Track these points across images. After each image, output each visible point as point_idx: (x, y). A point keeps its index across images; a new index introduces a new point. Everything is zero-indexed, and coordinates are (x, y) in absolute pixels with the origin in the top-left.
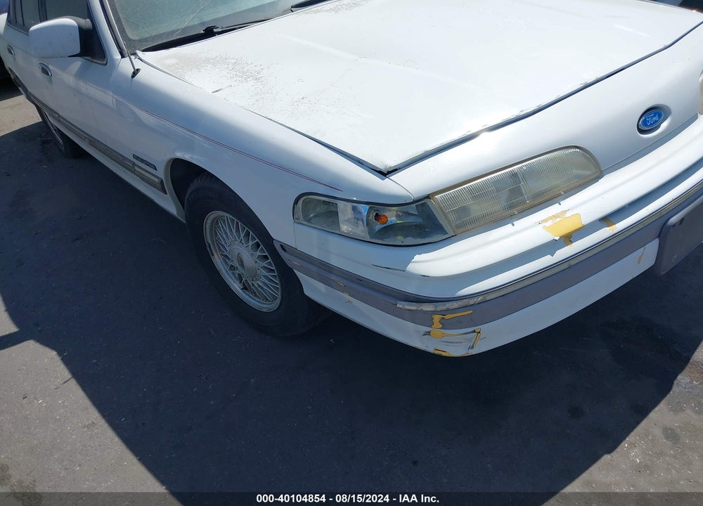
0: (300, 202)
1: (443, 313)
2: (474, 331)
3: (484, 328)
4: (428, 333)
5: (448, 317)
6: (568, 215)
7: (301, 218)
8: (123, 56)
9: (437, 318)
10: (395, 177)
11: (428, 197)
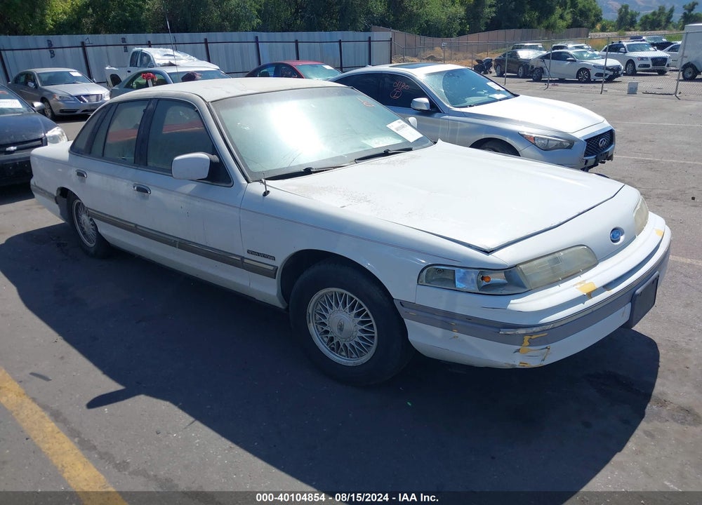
0: (425, 271)
1: (531, 334)
2: (547, 348)
3: (551, 346)
4: (518, 351)
5: (534, 337)
6: (587, 282)
7: (424, 281)
8: (248, 182)
9: (527, 338)
10: (495, 254)
11: (516, 266)
